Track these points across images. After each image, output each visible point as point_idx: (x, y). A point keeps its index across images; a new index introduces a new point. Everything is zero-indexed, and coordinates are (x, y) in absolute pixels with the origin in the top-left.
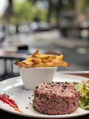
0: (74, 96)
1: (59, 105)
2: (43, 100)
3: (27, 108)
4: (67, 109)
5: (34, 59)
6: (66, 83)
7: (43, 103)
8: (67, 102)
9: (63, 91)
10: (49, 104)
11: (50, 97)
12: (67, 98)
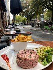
0: (36, 59)
1: (28, 64)
2: (20, 61)
3: (13, 63)
4: (33, 65)
5: (18, 38)
6: (32, 50)
7: (20, 62)
8: (33, 62)
9: (30, 56)
10: (23, 63)
11: (23, 60)
12: (32, 60)
